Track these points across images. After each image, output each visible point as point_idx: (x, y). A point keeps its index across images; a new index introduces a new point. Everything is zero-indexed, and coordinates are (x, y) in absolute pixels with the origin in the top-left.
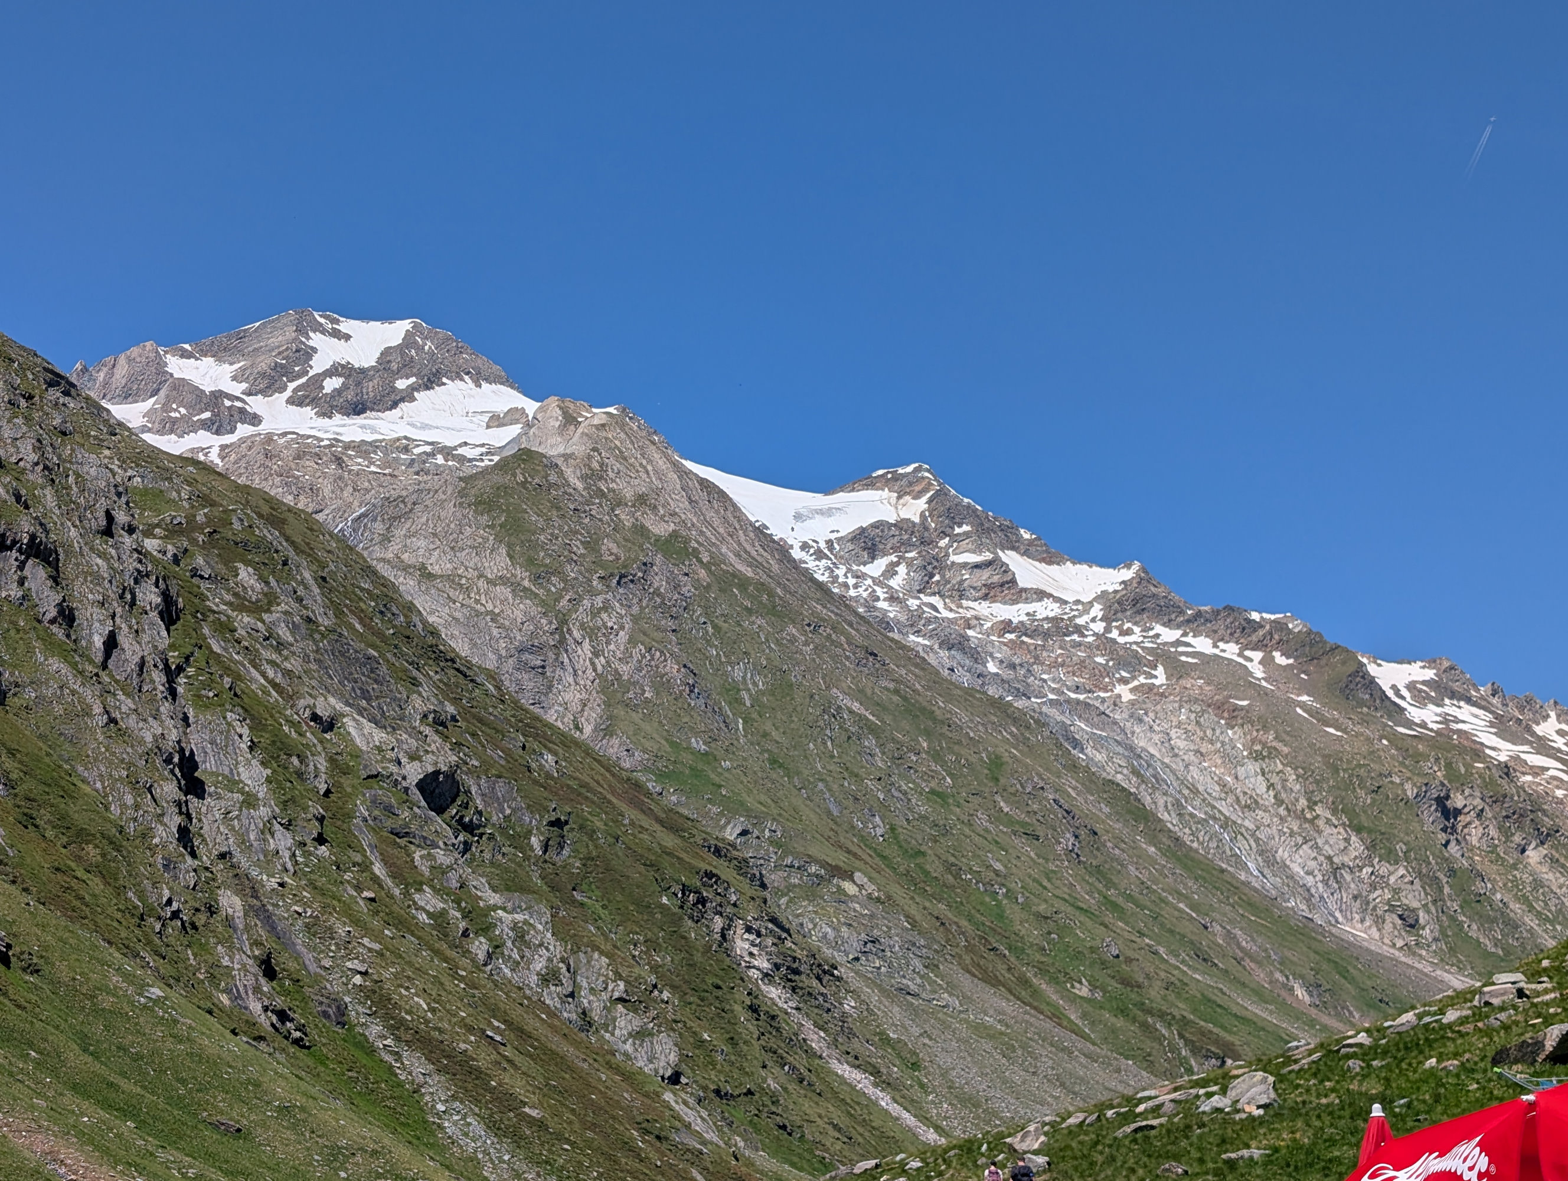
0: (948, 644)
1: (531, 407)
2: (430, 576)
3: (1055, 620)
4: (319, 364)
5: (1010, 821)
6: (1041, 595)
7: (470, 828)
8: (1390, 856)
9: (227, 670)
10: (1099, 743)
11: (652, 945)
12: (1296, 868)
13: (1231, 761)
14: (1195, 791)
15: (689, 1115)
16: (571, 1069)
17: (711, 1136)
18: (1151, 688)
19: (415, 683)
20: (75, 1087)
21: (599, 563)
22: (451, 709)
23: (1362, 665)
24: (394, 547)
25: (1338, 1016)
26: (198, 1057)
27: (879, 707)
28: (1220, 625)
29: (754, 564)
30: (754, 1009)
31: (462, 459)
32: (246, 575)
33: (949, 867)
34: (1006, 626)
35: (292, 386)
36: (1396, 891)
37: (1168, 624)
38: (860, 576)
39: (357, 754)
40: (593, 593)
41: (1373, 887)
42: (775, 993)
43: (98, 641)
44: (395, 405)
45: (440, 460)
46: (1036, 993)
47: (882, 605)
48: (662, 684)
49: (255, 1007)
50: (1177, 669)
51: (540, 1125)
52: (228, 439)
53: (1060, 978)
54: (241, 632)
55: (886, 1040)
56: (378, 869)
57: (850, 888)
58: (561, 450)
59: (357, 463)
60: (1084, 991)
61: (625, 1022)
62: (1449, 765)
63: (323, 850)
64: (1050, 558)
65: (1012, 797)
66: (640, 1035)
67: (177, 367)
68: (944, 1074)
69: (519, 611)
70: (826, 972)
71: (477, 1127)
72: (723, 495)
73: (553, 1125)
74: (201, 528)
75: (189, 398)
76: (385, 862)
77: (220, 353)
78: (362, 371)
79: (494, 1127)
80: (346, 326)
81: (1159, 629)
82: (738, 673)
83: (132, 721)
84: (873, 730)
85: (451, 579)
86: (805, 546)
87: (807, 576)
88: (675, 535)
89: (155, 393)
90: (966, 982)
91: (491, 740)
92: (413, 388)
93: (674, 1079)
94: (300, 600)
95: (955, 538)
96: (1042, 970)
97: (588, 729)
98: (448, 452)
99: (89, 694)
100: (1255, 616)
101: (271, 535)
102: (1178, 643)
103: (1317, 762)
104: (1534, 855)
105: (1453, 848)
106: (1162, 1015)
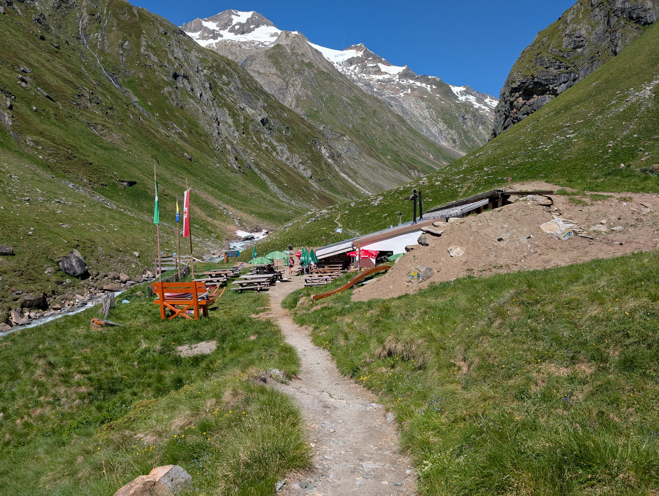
0: (366, 85)
1: (279, 32)
2: (260, 73)
3: (389, 79)
4: (234, 23)
5: (377, 124)
6: (386, 73)
7: (271, 129)
8: (452, 128)
9: (223, 99)
10: (396, 106)
11: (306, 152)
12: (433, 131)
13: (422, 109)
14: (415, 116)
15: (313, 184)
16: (292, 176)
17: (317, 188)
18: (407, 94)
19: (259, 99)
20: (207, 184)
21: (294, 70)
22: (266, 104)
23: (450, 88)
24: (253, 67)
25: (438, 161)
26: (227, 177)
27: (351, 100)
28: (422, 79)
29: (326, 68)
30: (325, 164)
31: (265, 45)
32: (224, 77)
33: (364, 133)
34: (379, 80)
35: (229, 28)
36: (452, 135)
37: (412, 79)
38: (349, 70)
39: (249, 115)
40: (293, 77)
41: (448, 135)
42: (330, 160)
43: (199, 95)
44: (250, 32)
45: (261, 46)
46: (380, 158)
47: (353, 76)
48: (307, 96)
49: (235, 166)
50: (413, 89)
51: (287, 187)
52: (217, 41)
53: (385, 155)
54: (225, 90)
55: (351, 169)
56: (255, 139)
57: (345, 138)
58: (285, 43)
59: (243, 47)
60: (389, 157)
61: (302, 167)
62: (466, 109)
63: (244, 135)
64: (388, 65)
65: (378, 119)
66: (304, 170)
67: (205, 24)
68: (361, 175)
69: (279, 81)
70: (339, 156)
71: (276, 188)
72: (320, 53)
73: (289, 187)
74: (214, 67)
75: (208, 31)
76: (256, 137)
77: (214, 20)
78: (243, 24)
79: (279, 187)
80: (239, 13)
81: (410, 80)
82: (323, 94)
83: (207, 111)
84: (350, 105)
85: (264, 74)
86: (337, 63)
87: (337, 70)
88: (310, 62)
89: (200, 30)
90: (366, 156)
91: (274, 111)
92: (254, 28)
93: (311, 178)
94: (235, 82)
95: (369, 61)
96: (381, 154)
97: (293, 106)
98: (262, 44)
99: (198, 106)
100: (430, 77)
101: (228, 68)
102: (413, 84)
103: (439, 109)
104: (480, 127)
105: (464, 126)
106: (404, 162)
